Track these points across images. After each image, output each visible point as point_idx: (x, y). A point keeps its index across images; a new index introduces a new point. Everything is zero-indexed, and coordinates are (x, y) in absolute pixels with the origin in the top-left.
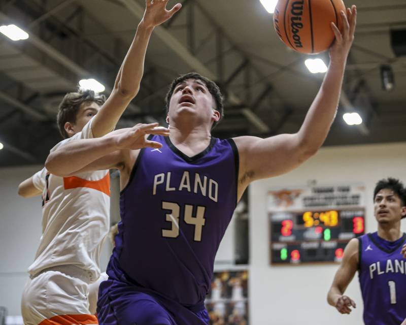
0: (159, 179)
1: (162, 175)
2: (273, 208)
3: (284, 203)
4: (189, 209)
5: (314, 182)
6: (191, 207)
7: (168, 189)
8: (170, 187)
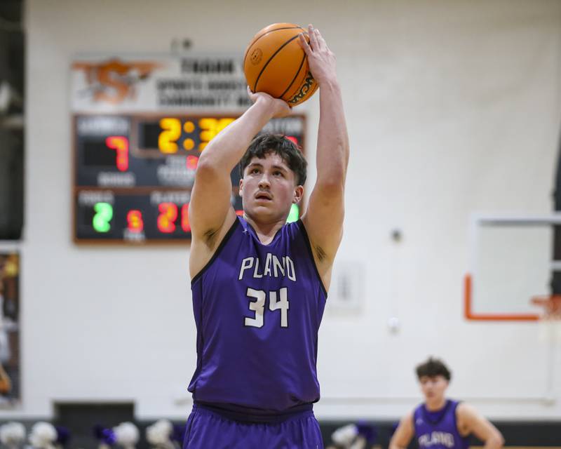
0: (248, 263)
1: (251, 259)
2: (83, 104)
3: (111, 92)
4: (273, 295)
5: (187, 44)
6: (275, 293)
7: (256, 275)
8: (258, 274)
